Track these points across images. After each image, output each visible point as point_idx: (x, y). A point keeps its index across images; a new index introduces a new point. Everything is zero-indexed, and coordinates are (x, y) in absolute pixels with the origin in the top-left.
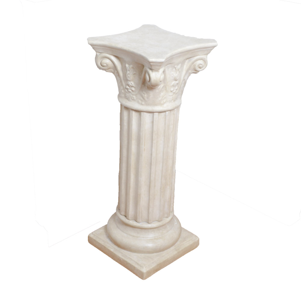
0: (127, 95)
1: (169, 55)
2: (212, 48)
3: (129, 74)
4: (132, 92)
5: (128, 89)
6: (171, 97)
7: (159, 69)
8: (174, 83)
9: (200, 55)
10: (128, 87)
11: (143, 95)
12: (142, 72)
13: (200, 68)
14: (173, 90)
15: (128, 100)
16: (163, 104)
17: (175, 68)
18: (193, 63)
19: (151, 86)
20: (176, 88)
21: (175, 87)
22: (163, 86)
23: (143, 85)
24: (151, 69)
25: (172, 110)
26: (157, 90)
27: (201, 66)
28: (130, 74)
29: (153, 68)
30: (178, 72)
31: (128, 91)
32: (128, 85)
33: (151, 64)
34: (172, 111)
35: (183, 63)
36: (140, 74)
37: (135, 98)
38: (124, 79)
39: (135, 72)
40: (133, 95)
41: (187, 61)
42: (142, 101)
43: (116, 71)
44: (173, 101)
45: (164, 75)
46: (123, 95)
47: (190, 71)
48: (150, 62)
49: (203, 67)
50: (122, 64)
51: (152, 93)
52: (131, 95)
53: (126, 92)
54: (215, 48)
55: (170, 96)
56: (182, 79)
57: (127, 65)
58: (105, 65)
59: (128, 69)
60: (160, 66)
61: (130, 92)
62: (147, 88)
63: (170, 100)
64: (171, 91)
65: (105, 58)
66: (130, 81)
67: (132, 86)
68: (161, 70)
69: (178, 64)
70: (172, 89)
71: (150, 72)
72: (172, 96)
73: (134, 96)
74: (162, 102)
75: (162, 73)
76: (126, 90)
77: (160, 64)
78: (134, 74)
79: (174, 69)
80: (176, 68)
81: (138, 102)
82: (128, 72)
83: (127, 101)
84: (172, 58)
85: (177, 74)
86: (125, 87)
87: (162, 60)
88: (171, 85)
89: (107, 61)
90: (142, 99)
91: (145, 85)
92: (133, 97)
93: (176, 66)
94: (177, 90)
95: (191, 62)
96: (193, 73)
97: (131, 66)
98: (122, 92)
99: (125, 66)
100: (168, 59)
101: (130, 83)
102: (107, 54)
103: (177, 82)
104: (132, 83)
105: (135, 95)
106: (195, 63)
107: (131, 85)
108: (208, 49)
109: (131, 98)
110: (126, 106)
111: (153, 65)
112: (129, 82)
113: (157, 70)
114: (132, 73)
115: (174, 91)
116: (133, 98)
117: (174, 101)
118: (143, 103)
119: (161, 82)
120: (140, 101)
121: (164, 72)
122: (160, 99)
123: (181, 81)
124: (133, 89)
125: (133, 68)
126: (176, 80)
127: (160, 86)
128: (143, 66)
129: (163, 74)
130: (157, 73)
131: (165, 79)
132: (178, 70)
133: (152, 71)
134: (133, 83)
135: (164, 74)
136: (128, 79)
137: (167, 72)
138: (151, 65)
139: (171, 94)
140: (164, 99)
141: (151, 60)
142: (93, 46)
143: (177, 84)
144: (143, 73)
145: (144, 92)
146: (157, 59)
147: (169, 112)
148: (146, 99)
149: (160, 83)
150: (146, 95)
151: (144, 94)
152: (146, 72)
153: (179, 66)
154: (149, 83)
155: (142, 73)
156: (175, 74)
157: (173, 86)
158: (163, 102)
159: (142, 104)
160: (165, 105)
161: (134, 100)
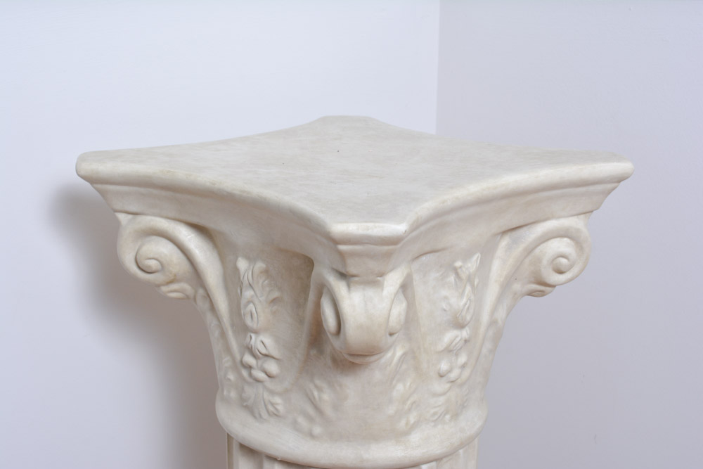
0: (250, 391)
1: (425, 208)
2: (610, 186)
3: (249, 302)
4: (269, 384)
5: (249, 368)
6: (442, 399)
7: (382, 275)
8: (450, 336)
9: (560, 217)
10: (249, 359)
11: (316, 393)
12: (305, 289)
13: (561, 272)
14: (450, 371)
15: (255, 417)
16: (407, 433)
17: (457, 275)
18: (529, 251)
19: (347, 357)
20: (462, 359)
21: (457, 355)
22: (405, 354)
23: (313, 352)
24: (343, 276)
25: (445, 457)
26: (376, 373)
27: (564, 261)
28: (257, 302)
29: (352, 270)
30: (468, 288)
31: (250, 375)
32: (251, 350)
33: (342, 247)
34: (445, 460)
35: (487, 251)
36: (299, 304)
37: (280, 408)
38: (233, 325)
39: (276, 294)
40: (272, 393)
41: (505, 241)
42: (310, 419)
43: (201, 291)
44: (448, 417)
45: (404, 305)
46: (233, 394)
47: (517, 287)
48: (334, 241)
49: (571, 267)
50: (222, 258)
51: (352, 386)
52: (266, 395)
53: (244, 379)
54: (622, 183)
55: (436, 395)
56: (485, 318)
57: (242, 264)
58: (153, 264)
59: (246, 282)
60: (388, 255)
61: (257, 381)
62: (329, 362)
63: (435, 414)
64: (441, 376)
65: (154, 237)
66: (256, 332)
67: (266, 356)
68: (393, 281)
69: (467, 255)
70: (444, 366)
71: (340, 288)
72: (444, 394)
73: (278, 400)
74: (402, 424)
75: (396, 294)
76: (245, 373)
77: (386, 248)
78: (274, 301)
79: (452, 278)
80: (459, 271)
81: (295, 426)
82: (248, 293)
83: (250, 420)
84: (440, 221)
85: (465, 300)
86: (238, 357)
87: (397, 228)
88: (441, 347)
89: (163, 249)
90: (311, 411)
91: (321, 352)
92: (273, 404)
93: (458, 264)
94: (463, 366)
95: (520, 248)
96: (531, 293)
97: (260, 265)
98: (229, 379)
99: (236, 270)
100: (423, 228)
101: (255, 341)
102: (161, 216)
103: (465, 333)
104: (265, 342)
105: (279, 394)
106: (537, 251)
107: (264, 351)
108: (592, 188)
109: (265, 405)
110: (246, 443)
111: (353, 254)
112: (253, 336)
113: (374, 281)
114: (262, 299)
115: (453, 375)
116: (271, 408)
117: (455, 416)
118: (317, 430)
119: (391, 334)
120: (301, 420)
121: (405, 287)
122: (391, 410)
123: (482, 330)
124: (273, 367)
125: (266, 272)
126: (461, 326)
127: (389, 354)
128: (309, 263)
129: (401, 297)
130: (370, 292)
131: (411, 319)
132: (470, 279)
133: (349, 286)
134: (268, 340)
135: (406, 298)
136: (248, 322)
137: (420, 289)
138: (342, 255)
139: (439, 386)
140: (410, 410)
141: (339, 227)
142: (99, 186)
143: (466, 341)
144: (312, 296)
145: (318, 382)
146: (370, 225)
147: (434, 464)
148: (328, 411)
149: (391, 340)
150: (326, 397)
151: (320, 389)
152: (323, 289)
153: (472, 265)
154: (336, 343)
155: (306, 299)
156: (456, 300)
157: (450, 351)
158: (407, 424)
159: (311, 436)
160: (415, 437)
161: (276, 415)
